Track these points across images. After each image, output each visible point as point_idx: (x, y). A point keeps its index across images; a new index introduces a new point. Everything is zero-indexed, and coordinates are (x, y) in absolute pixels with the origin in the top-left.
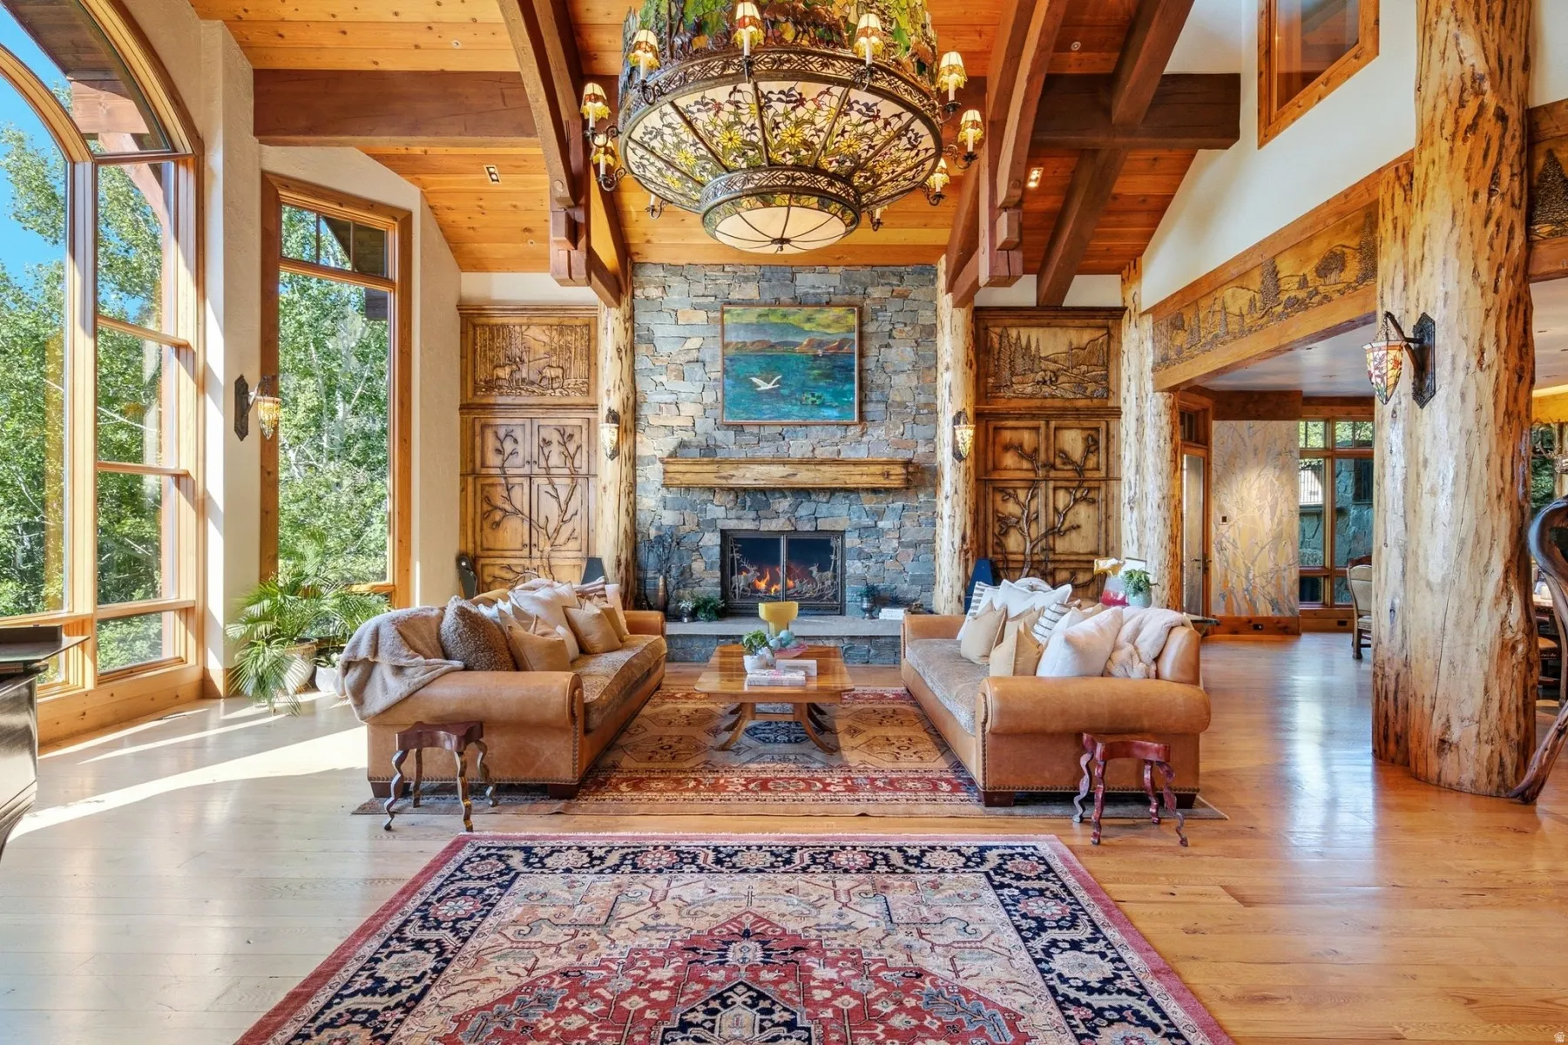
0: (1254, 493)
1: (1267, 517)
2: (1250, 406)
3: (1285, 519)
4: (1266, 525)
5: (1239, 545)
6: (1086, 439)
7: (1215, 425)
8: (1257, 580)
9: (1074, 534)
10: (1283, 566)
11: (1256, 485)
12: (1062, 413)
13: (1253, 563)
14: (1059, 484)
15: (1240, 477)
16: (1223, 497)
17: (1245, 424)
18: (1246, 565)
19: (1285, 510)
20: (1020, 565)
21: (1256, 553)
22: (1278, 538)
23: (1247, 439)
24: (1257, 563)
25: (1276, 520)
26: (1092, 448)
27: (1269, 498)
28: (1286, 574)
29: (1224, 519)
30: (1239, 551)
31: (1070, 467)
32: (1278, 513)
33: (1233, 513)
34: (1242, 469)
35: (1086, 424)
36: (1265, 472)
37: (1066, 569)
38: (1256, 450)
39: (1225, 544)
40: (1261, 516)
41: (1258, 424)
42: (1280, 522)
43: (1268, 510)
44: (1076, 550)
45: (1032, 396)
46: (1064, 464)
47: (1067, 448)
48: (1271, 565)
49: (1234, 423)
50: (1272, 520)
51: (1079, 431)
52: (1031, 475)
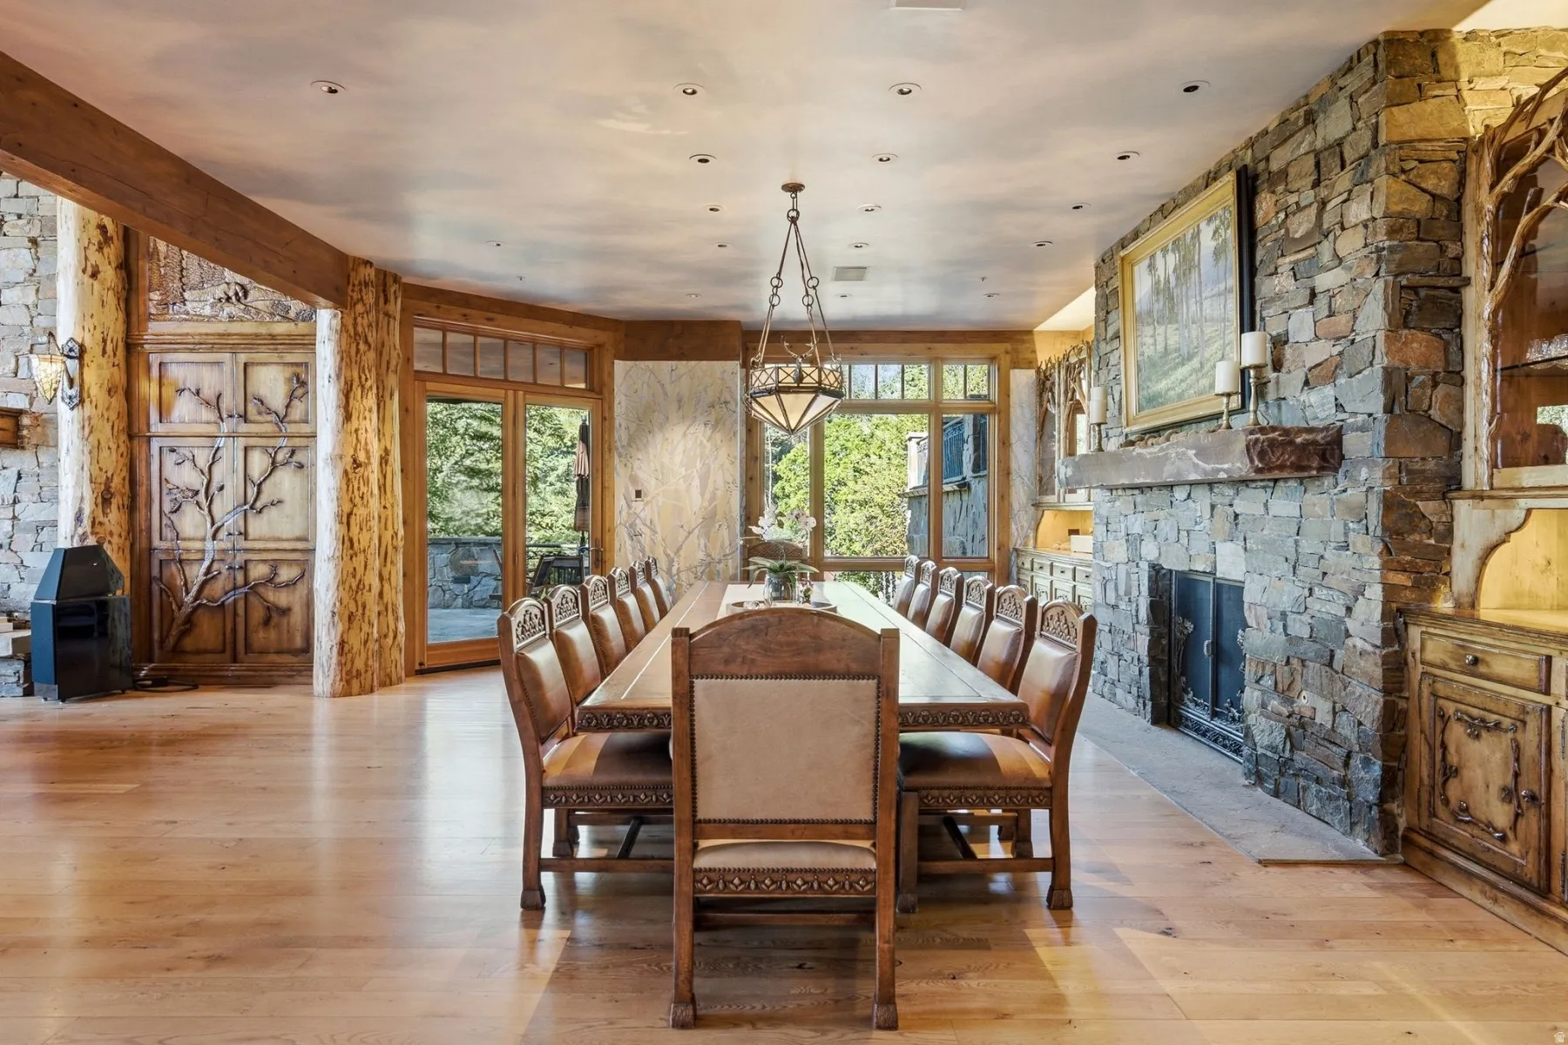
0: (678, 458)
1: (695, 492)
2: (671, 340)
3: (719, 493)
4: (695, 503)
5: (658, 529)
6: (289, 380)
7: (620, 366)
8: (683, 576)
9: (274, 512)
10: (717, 557)
11: (680, 448)
12: (251, 342)
13: (677, 552)
14: (252, 442)
15: (659, 437)
16: (637, 464)
17: (665, 366)
18: (668, 555)
19: (720, 483)
20: (199, 556)
21: (680, 539)
22: (709, 519)
23: (668, 387)
24: (682, 553)
25: (708, 496)
26: (299, 392)
27: (699, 465)
28: (721, 567)
29: (638, 494)
30: (659, 537)
31: (269, 418)
32: (710, 487)
33: (650, 485)
34: (662, 427)
35: (290, 358)
36: (692, 430)
37: (264, 561)
38: (680, 401)
39: (640, 527)
40: (688, 490)
41: (683, 366)
42: (713, 498)
43: (696, 482)
44: (277, 534)
45: (210, 319)
46: (260, 413)
47: (263, 392)
48: (701, 555)
49: (650, 364)
50: (702, 494)
51: (280, 368)
52: (212, 429)
